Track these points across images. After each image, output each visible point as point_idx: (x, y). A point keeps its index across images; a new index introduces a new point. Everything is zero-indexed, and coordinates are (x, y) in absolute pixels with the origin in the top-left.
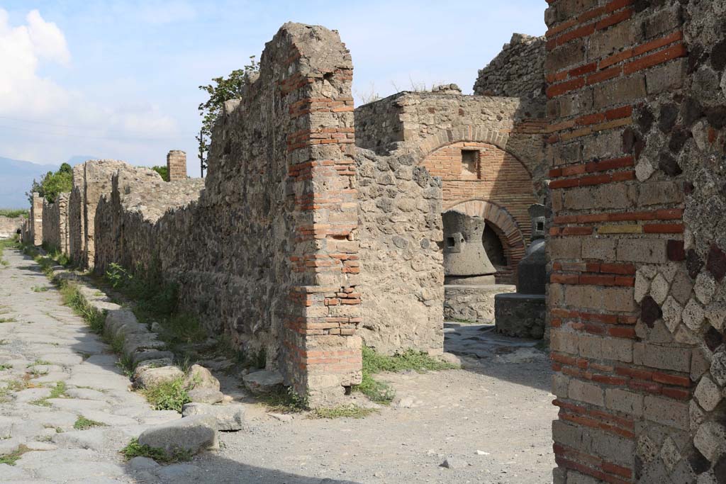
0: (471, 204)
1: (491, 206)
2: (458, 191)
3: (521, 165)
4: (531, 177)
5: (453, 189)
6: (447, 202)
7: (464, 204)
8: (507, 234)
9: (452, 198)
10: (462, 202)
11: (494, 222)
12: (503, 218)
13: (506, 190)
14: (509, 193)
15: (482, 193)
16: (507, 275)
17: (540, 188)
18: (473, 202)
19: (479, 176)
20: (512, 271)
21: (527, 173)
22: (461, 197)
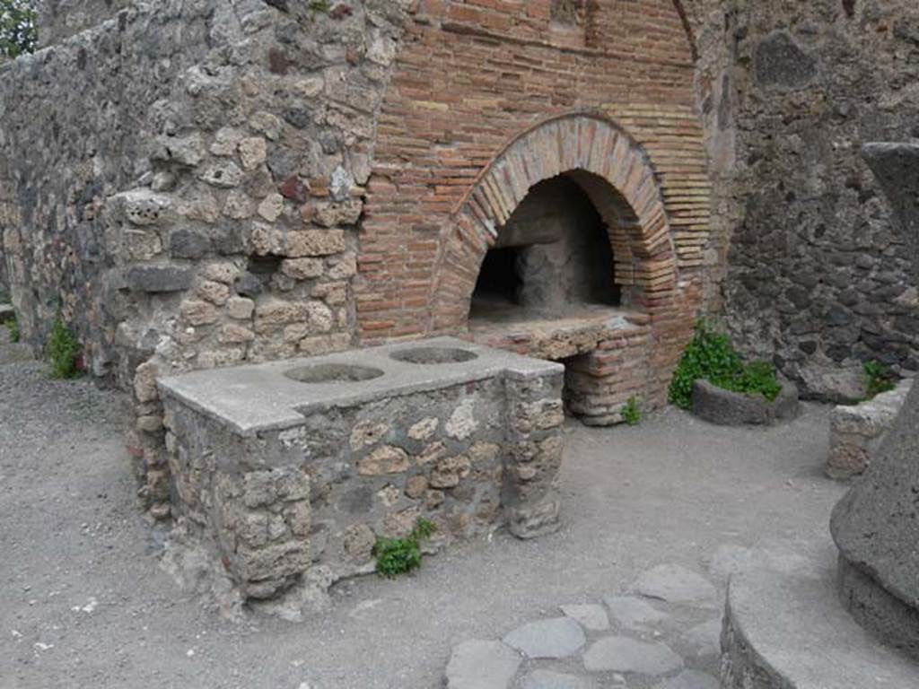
0: (572, 130)
1: (616, 136)
2: (544, 83)
3: (680, 21)
4: (696, 58)
5: (530, 73)
6: (513, 118)
7: (554, 127)
8: (641, 223)
9: (525, 105)
10: (549, 122)
11: (618, 186)
12: (637, 175)
13: (646, 93)
14: (651, 100)
15: (597, 96)
16: (638, 339)
17: (708, 94)
18: (577, 122)
19: (590, 39)
20: (649, 327)
21: (688, 46)
22: (549, 104)
